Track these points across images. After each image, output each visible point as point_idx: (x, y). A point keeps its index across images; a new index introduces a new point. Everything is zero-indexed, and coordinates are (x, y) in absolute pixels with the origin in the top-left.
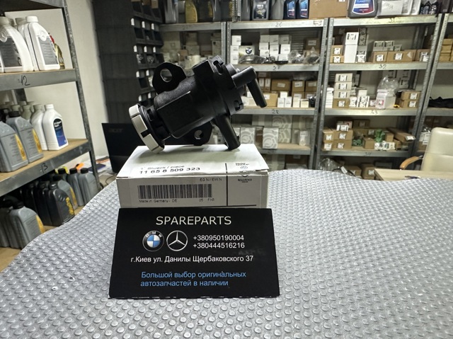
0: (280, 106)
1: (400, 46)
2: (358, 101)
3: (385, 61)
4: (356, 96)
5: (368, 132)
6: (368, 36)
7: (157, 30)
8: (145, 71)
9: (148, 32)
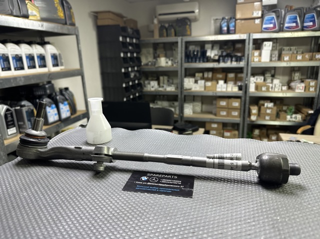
0: (219, 90)
1: (301, 50)
2: (274, 86)
3: (291, 60)
4: (272, 83)
5: (282, 108)
6: (278, 44)
7: (138, 42)
8: (128, 68)
9: (131, 44)
